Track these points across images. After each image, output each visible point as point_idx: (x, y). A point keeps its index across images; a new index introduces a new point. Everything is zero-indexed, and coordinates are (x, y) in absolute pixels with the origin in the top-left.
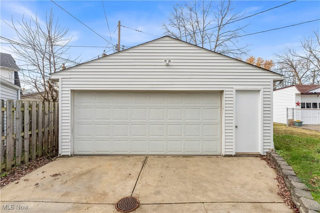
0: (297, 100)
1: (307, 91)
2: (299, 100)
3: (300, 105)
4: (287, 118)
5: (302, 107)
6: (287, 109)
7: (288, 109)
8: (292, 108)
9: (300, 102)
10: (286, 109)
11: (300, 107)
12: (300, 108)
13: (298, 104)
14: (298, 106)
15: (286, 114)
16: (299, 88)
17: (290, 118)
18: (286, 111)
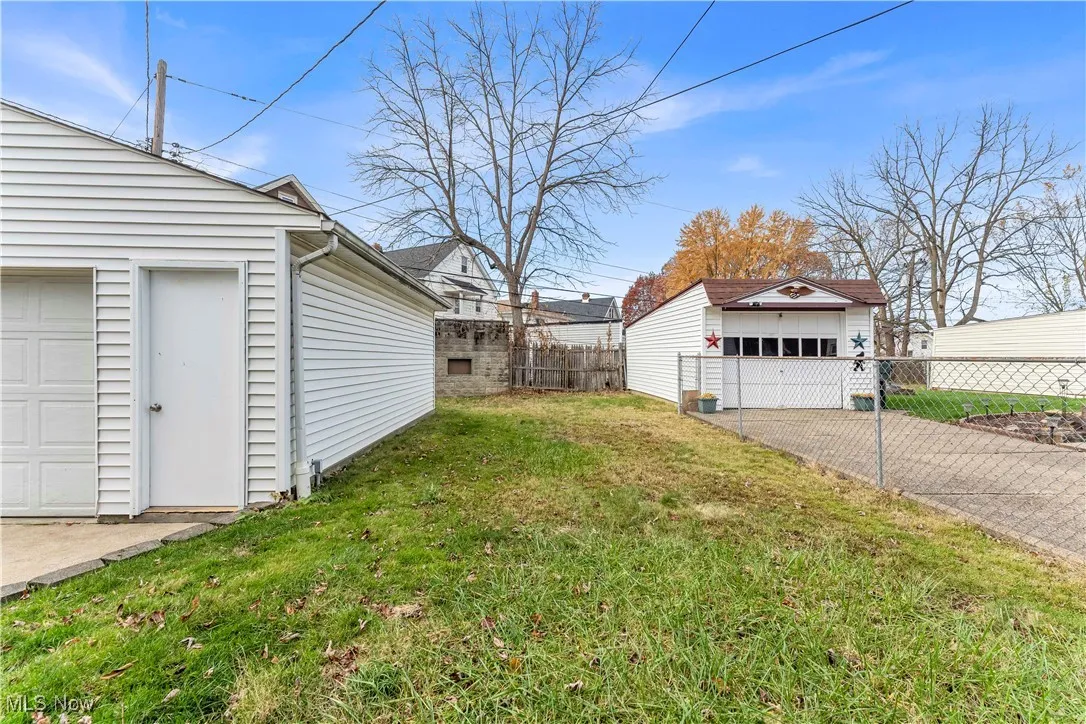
0: (711, 328)
1: (733, 299)
2: (715, 328)
3: (720, 343)
4: (680, 386)
5: (727, 353)
6: (680, 358)
7: (684, 359)
8: (696, 354)
9: (719, 334)
10: (676, 359)
11: (719, 351)
12: (721, 354)
13: (712, 341)
14: (713, 348)
15: (677, 373)
16: (712, 290)
17: (690, 385)
18: (676, 363)
